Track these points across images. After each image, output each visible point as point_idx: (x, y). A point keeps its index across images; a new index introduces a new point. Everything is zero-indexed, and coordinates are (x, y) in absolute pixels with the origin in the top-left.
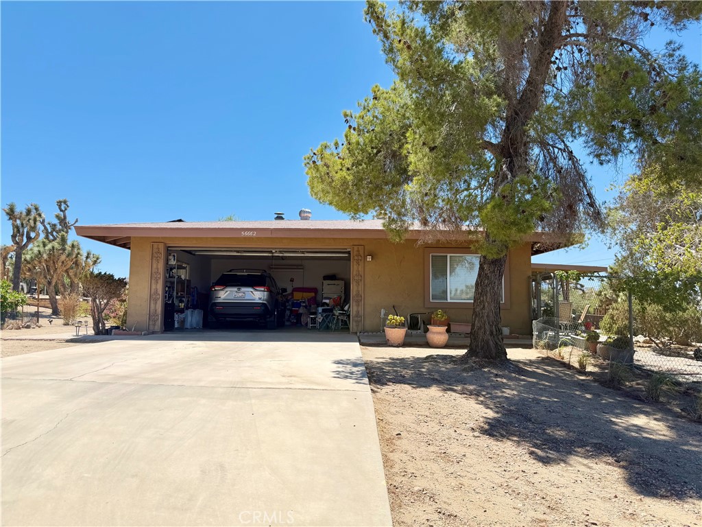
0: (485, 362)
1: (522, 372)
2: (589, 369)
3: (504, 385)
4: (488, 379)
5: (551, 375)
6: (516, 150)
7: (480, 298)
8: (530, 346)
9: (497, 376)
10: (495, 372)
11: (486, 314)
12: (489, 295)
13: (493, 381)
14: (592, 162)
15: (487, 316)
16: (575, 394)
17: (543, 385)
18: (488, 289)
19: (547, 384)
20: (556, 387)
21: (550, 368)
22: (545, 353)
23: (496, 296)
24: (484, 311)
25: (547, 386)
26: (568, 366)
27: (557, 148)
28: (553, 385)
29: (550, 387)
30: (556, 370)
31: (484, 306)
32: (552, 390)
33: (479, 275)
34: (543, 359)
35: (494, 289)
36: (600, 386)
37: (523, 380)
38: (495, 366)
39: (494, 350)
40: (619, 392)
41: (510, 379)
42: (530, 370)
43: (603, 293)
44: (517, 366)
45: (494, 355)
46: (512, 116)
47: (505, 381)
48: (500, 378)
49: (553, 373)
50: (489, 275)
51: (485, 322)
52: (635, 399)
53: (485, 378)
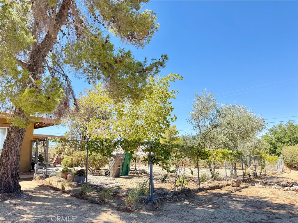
0: (6, 195)
1: (31, 198)
2: (67, 189)
3: (21, 212)
4: (10, 209)
5: (50, 197)
6: (37, 69)
7: (6, 154)
8: (31, 179)
9: (15, 205)
10: (14, 202)
11: (10, 164)
12: (13, 151)
13: (13, 210)
14: (85, 81)
15: (10, 165)
16: (66, 208)
17: (47, 205)
18: (13, 148)
19: (49, 204)
20: (55, 205)
21: (47, 192)
22: (41, 182)
23: (18, 152)
24: (8, 162)
25: (49, 205)
26: (56, 189)
27: (60, 73)
28: (53, 204)
29: (51, 206)
30: (51, 193)
31: (9, 159)
32: (52, 208)
33: (7, 139)
34: (41, 186)
35: (17, 147)
36: (77, 199)
37: (34, 204)
38: (13, 198)
39: (12, 187)
40: (87, 201)
41: (25, 205)
42: (36, 196)
43: (58, 148)
44: (28, 195)
45: (13, 190)
46: (36, 50)
47: (21, 208)
48: (17, 206)
49: (50, 195)
50: (15, 139)
51: (8, 169)
52: (96, 204)
53: (7, 209)
